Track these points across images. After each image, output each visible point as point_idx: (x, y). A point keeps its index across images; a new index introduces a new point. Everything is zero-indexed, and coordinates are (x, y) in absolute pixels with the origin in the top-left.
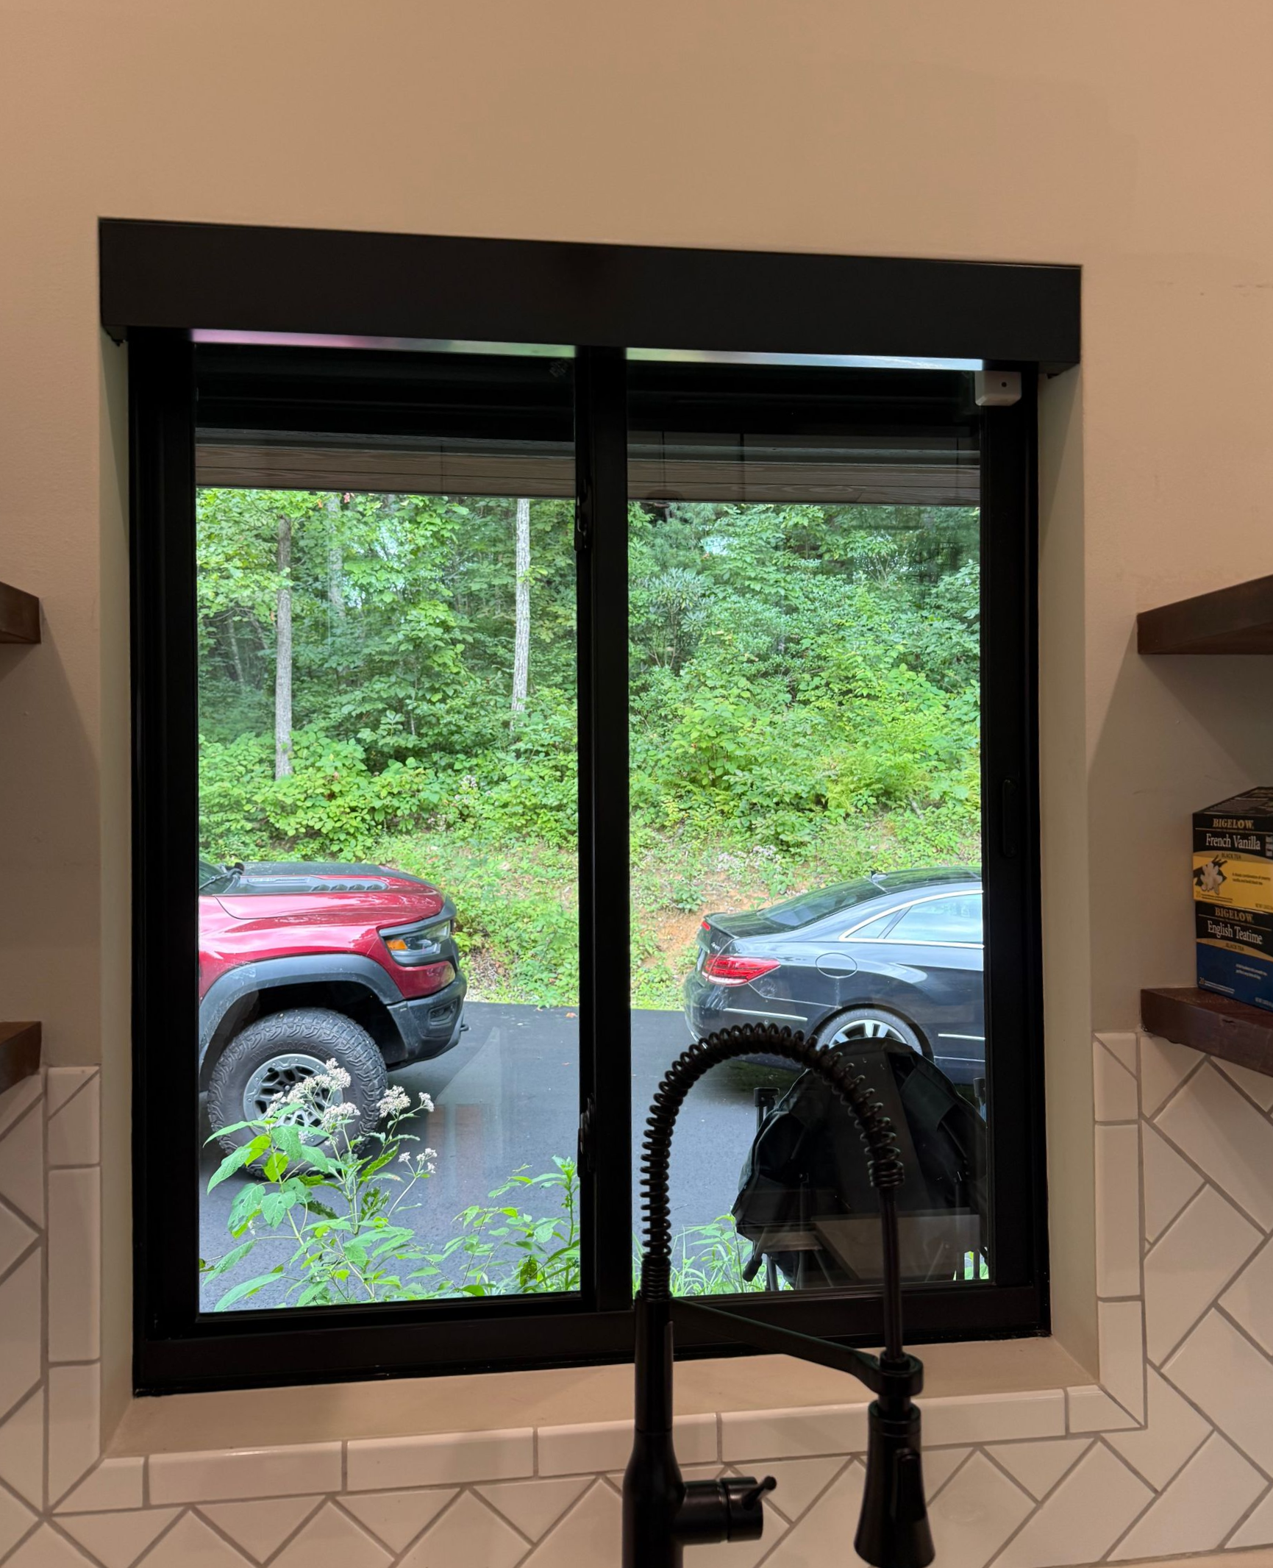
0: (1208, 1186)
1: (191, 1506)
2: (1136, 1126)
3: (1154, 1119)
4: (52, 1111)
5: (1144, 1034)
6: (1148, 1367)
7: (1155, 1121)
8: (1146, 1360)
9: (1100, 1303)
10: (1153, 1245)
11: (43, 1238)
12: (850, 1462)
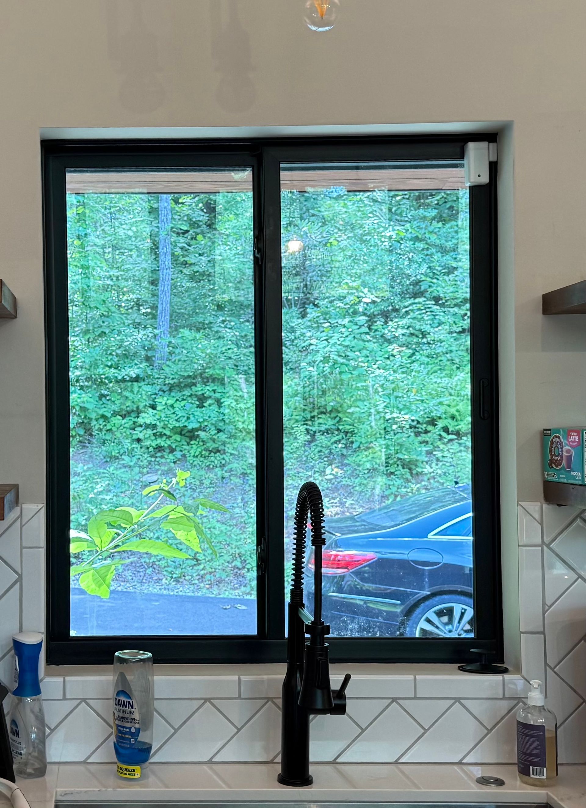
0: (580, 579)
1: (84, 700)
2: (540, 548)
3: (551, 544)
4: (23, 524)
5: (544, 502)
6: (547, 667)
7: (551, 546)
8: (546, 664)
9: (522, 635)
10: (550, 607)
11: (20, 579)
12: (392, 702)
